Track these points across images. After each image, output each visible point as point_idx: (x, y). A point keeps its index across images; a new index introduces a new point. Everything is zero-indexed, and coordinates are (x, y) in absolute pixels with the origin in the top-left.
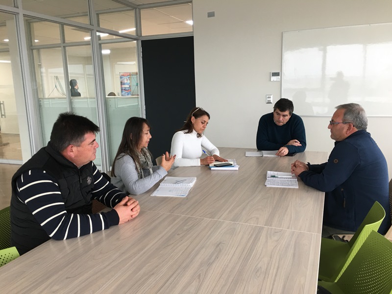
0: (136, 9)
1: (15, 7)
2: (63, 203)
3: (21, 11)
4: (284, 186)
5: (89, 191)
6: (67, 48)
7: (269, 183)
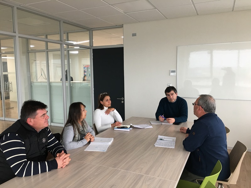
0: (90, 30)
1: (14, 32)
2: (26, 155)
3: (17, 35)
4: (166, 146)
5: (44, 147)
6: (49, 52)
7: (157, 144)
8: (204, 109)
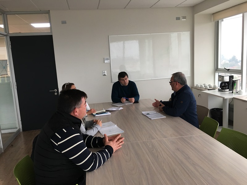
8: (180, 83)
